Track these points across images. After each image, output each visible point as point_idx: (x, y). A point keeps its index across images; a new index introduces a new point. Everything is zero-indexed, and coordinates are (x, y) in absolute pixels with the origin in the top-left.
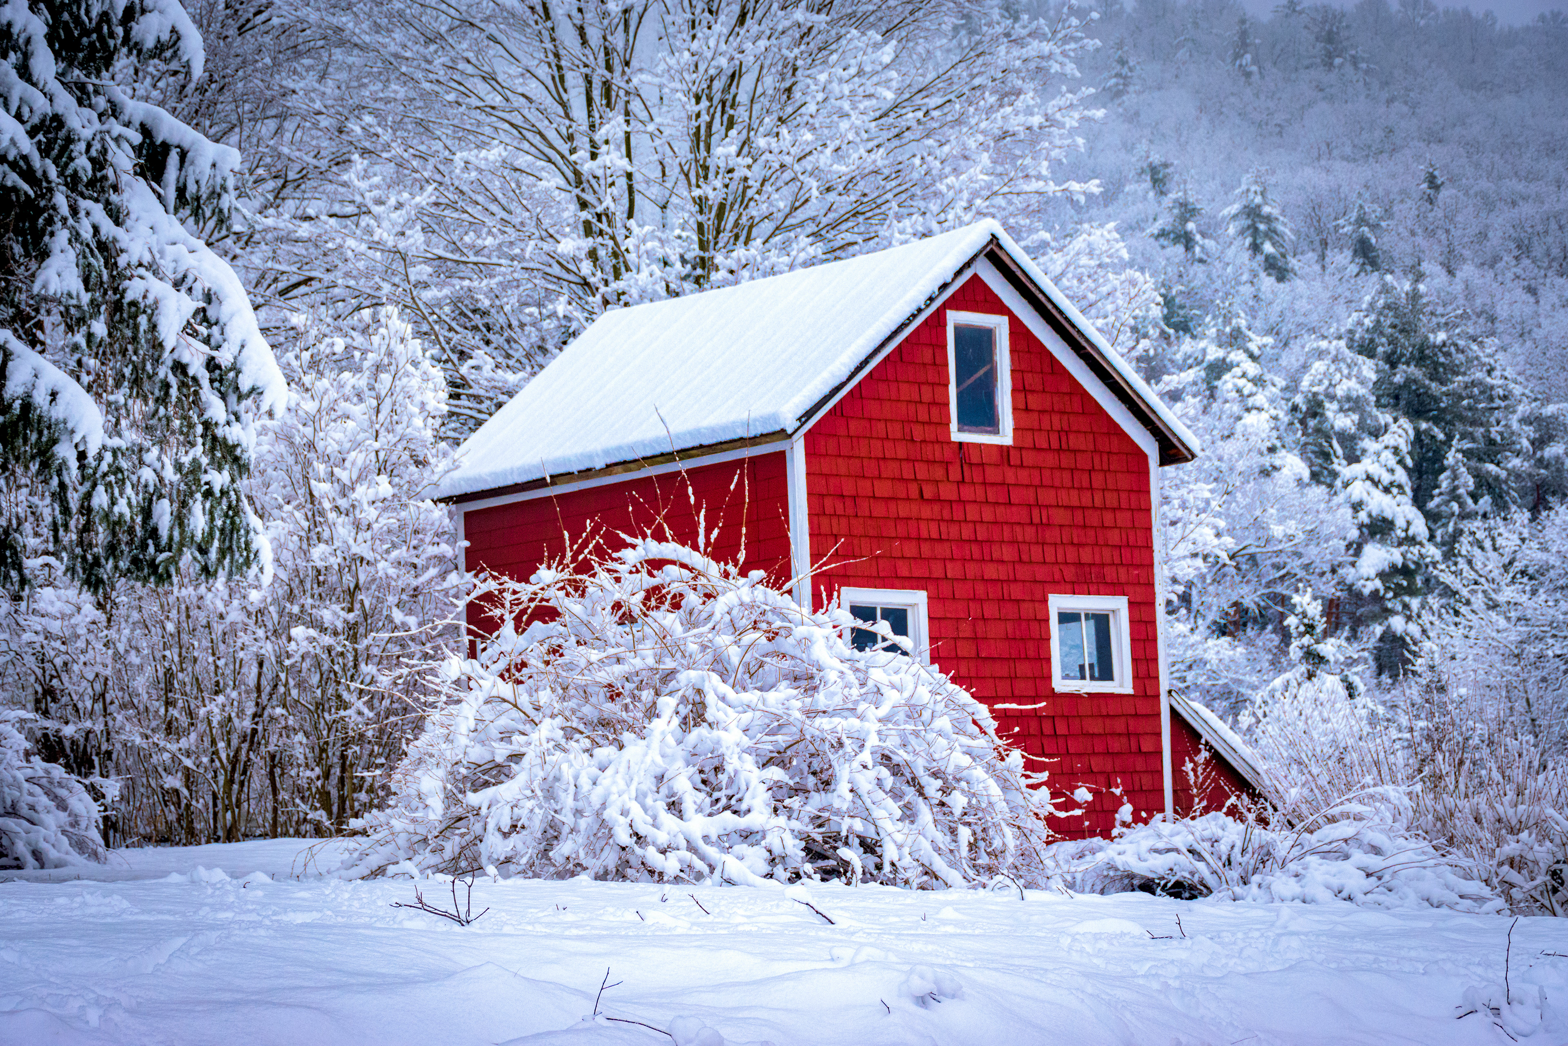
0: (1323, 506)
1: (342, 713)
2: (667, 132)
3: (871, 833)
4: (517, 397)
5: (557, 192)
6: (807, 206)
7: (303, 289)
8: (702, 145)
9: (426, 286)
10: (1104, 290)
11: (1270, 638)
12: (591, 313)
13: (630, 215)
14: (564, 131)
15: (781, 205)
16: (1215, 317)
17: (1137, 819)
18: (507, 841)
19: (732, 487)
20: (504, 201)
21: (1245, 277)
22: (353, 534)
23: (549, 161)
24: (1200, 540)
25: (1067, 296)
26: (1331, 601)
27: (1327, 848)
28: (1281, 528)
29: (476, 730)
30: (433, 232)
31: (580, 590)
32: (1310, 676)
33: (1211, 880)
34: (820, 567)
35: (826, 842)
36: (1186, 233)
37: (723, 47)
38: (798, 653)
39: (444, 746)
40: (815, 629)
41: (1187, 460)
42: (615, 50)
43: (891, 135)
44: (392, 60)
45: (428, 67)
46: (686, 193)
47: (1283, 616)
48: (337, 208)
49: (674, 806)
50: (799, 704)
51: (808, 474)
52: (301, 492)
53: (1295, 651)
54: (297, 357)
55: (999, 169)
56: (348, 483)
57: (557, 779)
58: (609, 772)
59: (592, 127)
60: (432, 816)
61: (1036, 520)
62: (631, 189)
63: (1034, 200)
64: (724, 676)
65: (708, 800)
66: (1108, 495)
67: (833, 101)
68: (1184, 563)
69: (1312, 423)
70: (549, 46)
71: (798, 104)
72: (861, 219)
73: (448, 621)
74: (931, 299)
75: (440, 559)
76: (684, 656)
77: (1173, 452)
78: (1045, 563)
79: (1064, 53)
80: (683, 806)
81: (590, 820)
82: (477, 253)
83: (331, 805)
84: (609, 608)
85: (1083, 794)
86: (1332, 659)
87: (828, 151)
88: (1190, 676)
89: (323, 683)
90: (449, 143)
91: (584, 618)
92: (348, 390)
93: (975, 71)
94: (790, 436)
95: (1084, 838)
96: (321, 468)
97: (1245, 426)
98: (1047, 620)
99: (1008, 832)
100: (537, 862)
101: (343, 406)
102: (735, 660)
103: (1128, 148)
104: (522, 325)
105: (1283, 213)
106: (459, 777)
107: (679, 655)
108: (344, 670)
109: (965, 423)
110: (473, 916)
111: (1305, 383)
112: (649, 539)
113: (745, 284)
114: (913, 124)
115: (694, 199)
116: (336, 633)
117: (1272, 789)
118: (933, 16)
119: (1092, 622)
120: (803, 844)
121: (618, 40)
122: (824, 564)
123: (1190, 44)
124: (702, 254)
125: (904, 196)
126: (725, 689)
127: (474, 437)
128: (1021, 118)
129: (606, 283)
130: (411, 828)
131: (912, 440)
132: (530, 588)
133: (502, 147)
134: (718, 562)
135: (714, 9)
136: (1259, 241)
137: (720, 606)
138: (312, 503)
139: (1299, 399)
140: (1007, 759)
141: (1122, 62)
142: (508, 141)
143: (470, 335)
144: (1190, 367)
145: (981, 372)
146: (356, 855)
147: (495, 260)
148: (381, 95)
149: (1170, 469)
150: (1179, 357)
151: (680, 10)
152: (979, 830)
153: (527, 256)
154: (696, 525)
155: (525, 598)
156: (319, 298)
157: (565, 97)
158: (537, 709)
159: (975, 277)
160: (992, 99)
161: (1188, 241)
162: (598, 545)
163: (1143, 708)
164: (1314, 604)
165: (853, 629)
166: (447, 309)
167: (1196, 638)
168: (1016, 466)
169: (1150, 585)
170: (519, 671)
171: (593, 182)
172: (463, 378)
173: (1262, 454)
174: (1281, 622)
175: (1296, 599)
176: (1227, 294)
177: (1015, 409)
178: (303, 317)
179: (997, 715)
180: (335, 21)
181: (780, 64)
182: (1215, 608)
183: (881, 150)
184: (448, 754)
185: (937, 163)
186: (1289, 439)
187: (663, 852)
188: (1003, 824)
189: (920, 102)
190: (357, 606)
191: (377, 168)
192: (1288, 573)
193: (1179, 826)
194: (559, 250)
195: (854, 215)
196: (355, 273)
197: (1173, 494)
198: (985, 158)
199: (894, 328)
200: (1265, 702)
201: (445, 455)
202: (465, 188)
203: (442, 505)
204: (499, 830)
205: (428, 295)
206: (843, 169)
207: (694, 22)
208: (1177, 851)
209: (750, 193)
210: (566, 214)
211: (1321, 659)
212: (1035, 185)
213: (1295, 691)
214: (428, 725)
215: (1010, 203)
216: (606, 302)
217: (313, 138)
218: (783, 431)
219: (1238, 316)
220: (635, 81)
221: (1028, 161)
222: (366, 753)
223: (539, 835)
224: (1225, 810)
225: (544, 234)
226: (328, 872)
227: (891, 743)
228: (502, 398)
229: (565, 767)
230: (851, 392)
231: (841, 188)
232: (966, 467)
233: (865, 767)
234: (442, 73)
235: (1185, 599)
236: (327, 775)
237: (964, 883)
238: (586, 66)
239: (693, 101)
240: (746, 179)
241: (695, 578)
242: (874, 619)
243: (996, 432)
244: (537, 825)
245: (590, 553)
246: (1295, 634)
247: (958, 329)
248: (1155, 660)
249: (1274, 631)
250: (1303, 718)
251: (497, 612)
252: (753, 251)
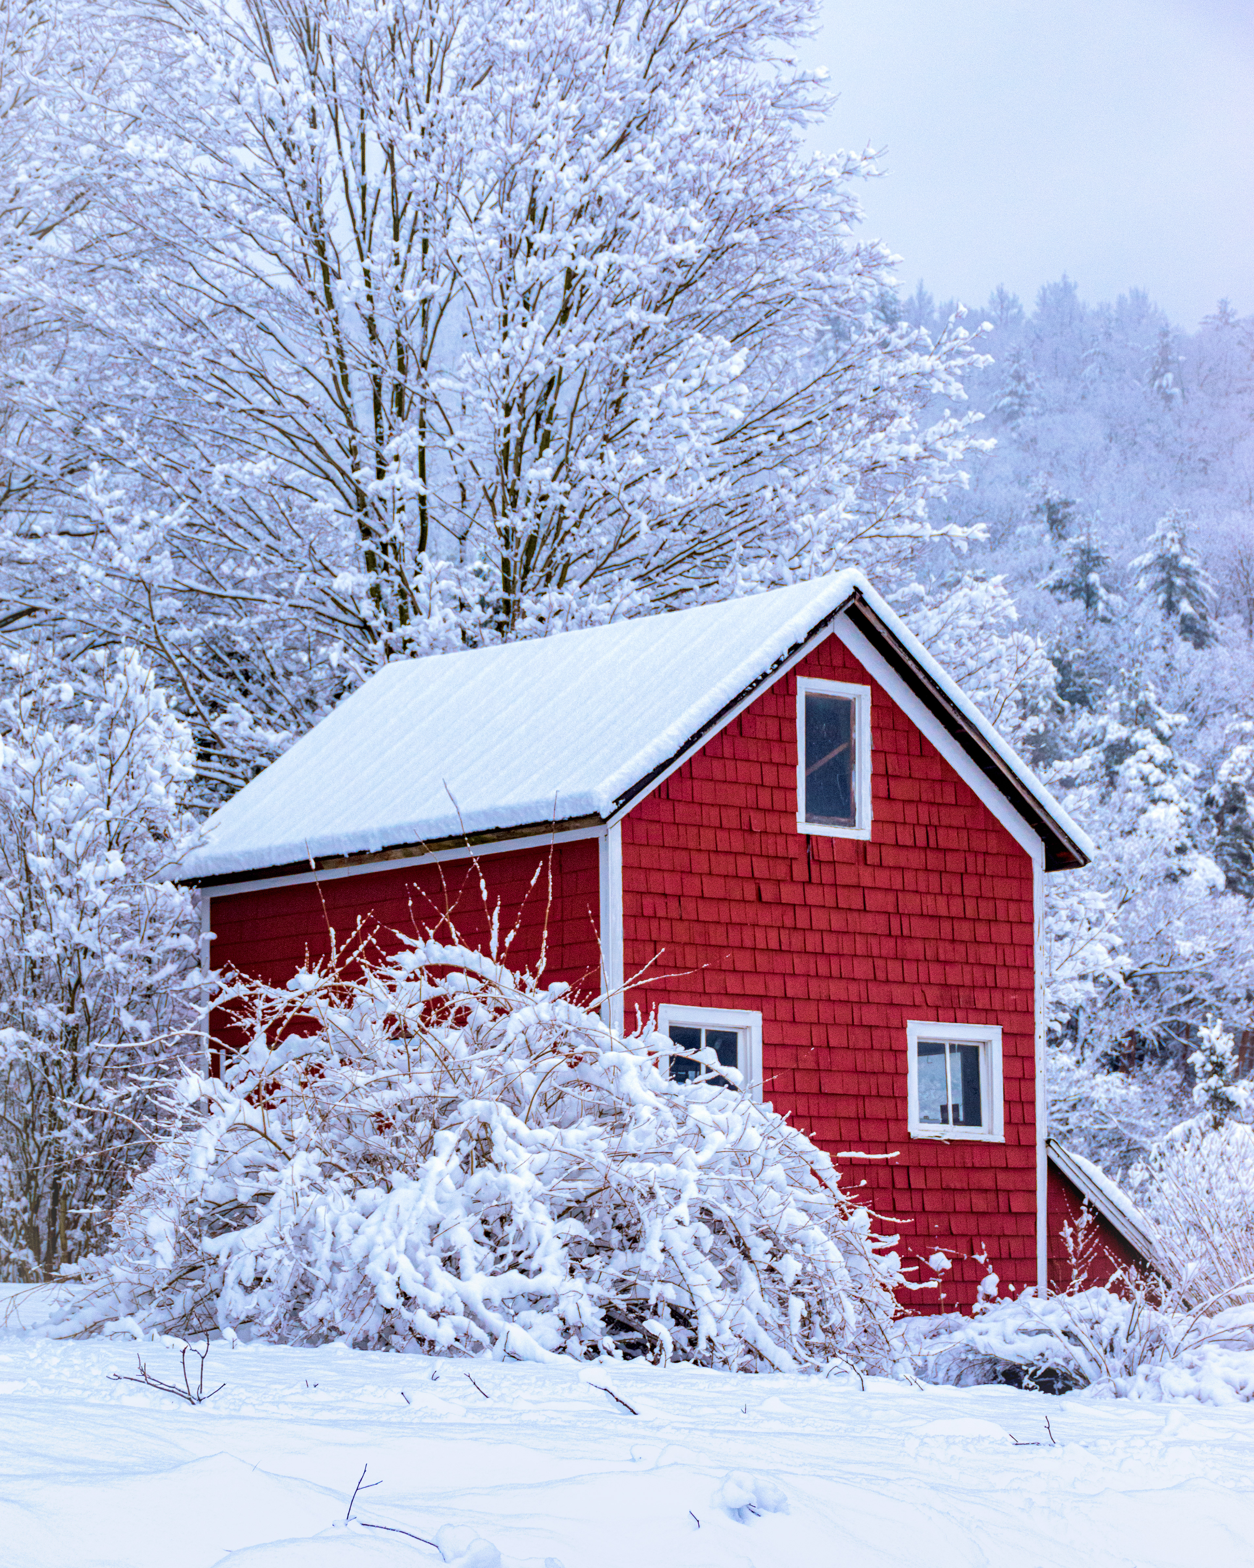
0: (1239, 919)
1: (56, 1133)
2: (469, 448)
3: (684, 1302)
4: (279, 762)
5: (334, 517)
6: (634, 543)
7: (24, 621)
8: (511, 464)
9: (174, 622)
10: (987, 656)
11: (1171, 1075)
12: (371, 663)
13: (422, 548)
14: (345, 442)
15: (604, 541)
16: (1118, 689)
17: (1003, 1292)
18: (249, 1297)
19: (533, 882)
20: (271, 524)
21: (1156, 642)
22: (76, 920)
23: (327, 478)
24: (1091, 958)
25: (942, 663)
26: (1246, 1033)
27: (1228, 1335)
28: (1189, 944)
29: (216, 1162)
30: (184, 557)
31: (347, 998)
32: (1217, 1124)
33: (1089, 1369)
34: (635, 981)
35: (630, 1311)
36: (1087, 586)
37: (540, 349)
38: (604, 1083)
39: (177, 1181)
40: (627, 1056)
41: (1078, 865)
42: (409, 347)
43: (738, 461)
44: (142, 349)
45: (184, 359)
46: (489, 523)
47: (1186, 1051)
48: (69, 525)
49: (451, 1262)
50: (604, 1145)
51: (625, 867)
52: (16, 866)
53: (1199, 1094)
54: (16, 705)
55: (867, 506)
56: (72, 858)
57: (311, 1225)
58: (374, 1218)
59: (380, 438)
60: (160, 1265)
61: (896, 931)
62: (423, 515)
63: (908, 544)
64: (515, 1107)
65: (492, 1256)
66: (983, 904)
67: (669, 418)
68: (1070, 986)
69: (1230, 819)
70: (331, 339)
71: (627, 421)
72: (698, 561)
73: (186, 1031)
74: (779, 663)
75: (180, 953)
76: (468, 1082)
77: (1062, 854)
78: (904, 982)
79: (949, 371)
80: (461, 1263)
81: (349, 1275)
82: (236, 585)
83: (39, 1242)
84: (380, 1023)
85: (940, 1261)
86: (1243, 1105)
87: (662, 478)
88: (1073, 1118)
89: (35, 1097)
90: (207, 451)
91: (351, 1032)
92: (75, 746)
93: (842, 388)
94: (605, 821)
95: (940, 1313)
96: (41, 840)
97: (1150, 821)
98: (905, 1051)
99: (849, 1305)
100: (284, 1324)
101: (70, 765)
102: (530, 1090)
103: (1022, 481)
104: (288, 674)
105: (1205, 565)
106: (193, 1218)
107: (462, 1080)
108: (60, 1082)
109: (814, 812)
110: (206, 1392)
111: (1223, 772)
112: (431, 941)
113: (557, 636)
114: (765, 449)
115: (499, 530)
116: (51, 1038)
117: (1166, 1262)
118: (793, 320)
119: (958, 1056)
120: (603, 1312)
121: (414, 336)
122: (641, 978)
123: (1100, 358)
124: (506, 596)
125: (751, 535)
126: (517, 1123)
127: (226, 808)
128: (895, 447)
129: (391, 628)
130: (135, 1278)
131: (751, 831)
132: (287, 996)
133: (270, 460)
134: (513, 971)
135: (531, 302)
136: (1174, 599)
137: (513, 1024)
138: (28, 880)
139: (1215, 790)
140: (851, 1218)
141: (1018, 377)
142: (278, 451)
143: (224, 683)
144: (1087, 747)
145: (836, 752)
146: (67, 1307)
147: (257, 595)
148: (127, 391)
149: (1059, 876)
150: (1073, 735)
151: (489, 302)
152: (813, 1301)
153: (297, 591)
154: (488, 925)
155: (280, 1007)
156: (45, 632)
157: (348, 401)
158: (291, 1140)
159: (833, 638)
160: (860, 423)
161: (1089, 595)
162: (370, 946)
163: (1015, 1159)
164: (1225, 1038)
165: (671, 1058)
166: (198, 650)
167: (1082, 1072)
168: (873, 866)
169: (1029, 1012)
170: (270, 1093)
171: (379, 505)
172: (214, 735)
173: (1168, 855)
174: (1185, 1057)
175: (1203, 1032)
176: (1134, 661)
177: (875, 797)
178: (25, 657)
179: (841, 1165)
180: (74, 300)
181: (608, 371)
182: (1106, 1038)
183: (726, 479)
184: (182, 1190)
185: (792, 498)
186: (1202, 838)
187: (436, 1317)
188: (843, 1295)
189: (774, 423)
190: (78, 1006)
191: (119, 478)
192: (1195, 999)
193: (1053, 1303)
194: (335, 586)
195: (689, 556)
196: (88, 604)
197: (1060, 903)
198: (850, 493)
199: (733, 696)
200: (1162, 1154)
201: (190, 828)
202: (224, 507)
203: (184, 889)
204: (240, 1283)
205: (176, 634)
206: (679, 500)
207: (506, 317)
208: (1050, 1333)
209: (566, 525)
210: (345, 543)
211: (1230, 1105)
212: (908, 528)
213: (1197, 1142)
214: (159, 1154)
215: (878, 548)
216: (389, 651)
217: (43, 439)
218: (596, 814)
219: (1146, 688)
220: (433, 386)
221: (901, 498)
222: (83, 1182)
223: (287, 1291)
224: (1108, 1285)
225: (317, 565)
226: (34, 1327)
227: (713, 1196)
228: (262, 761)
229: (321, 1210)
230: (679, 771)
231: (675, 523)
232: (814, 867)
233: (680, 1223)
234: (201, 367)
235: (1072, 1026)
236: (35, 1207)
237: (795, 1365)
238: (375, 365)
239: (502, 412)
240: (562, 508)
241: (484, 990)
242: (698, 1047)
243: (852, 824)
244: (285, 1279)
245: (360, 955)
246: (1199, 1072)
247: (810, 700)
248: (1033, 1103)
249: (1176, 1067)
250: (1206, 1174)
251: (247, 1022)
252: (568, 596)
